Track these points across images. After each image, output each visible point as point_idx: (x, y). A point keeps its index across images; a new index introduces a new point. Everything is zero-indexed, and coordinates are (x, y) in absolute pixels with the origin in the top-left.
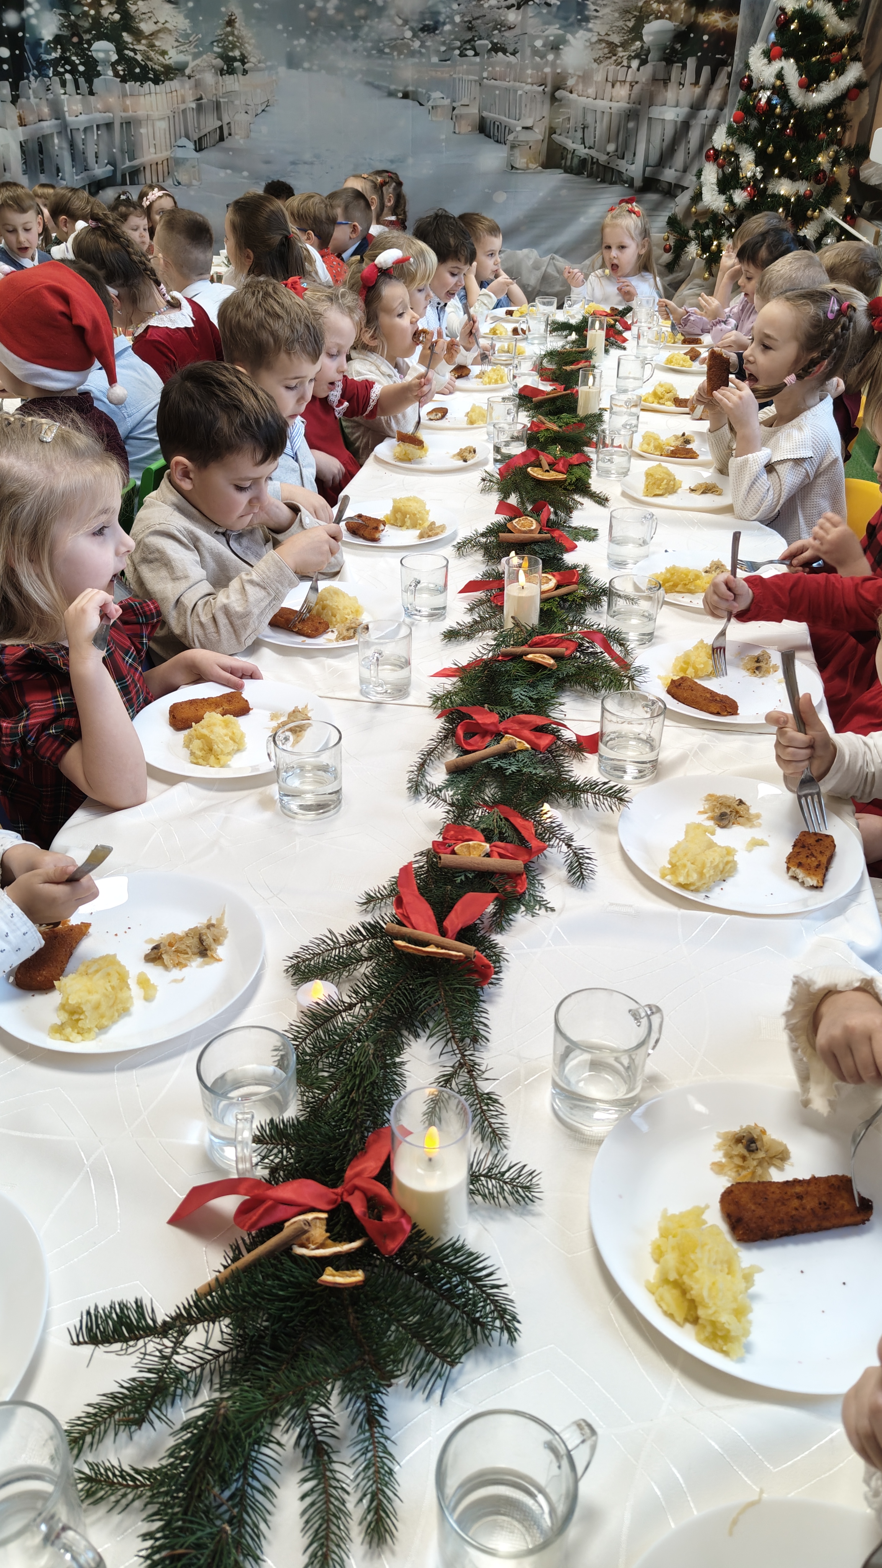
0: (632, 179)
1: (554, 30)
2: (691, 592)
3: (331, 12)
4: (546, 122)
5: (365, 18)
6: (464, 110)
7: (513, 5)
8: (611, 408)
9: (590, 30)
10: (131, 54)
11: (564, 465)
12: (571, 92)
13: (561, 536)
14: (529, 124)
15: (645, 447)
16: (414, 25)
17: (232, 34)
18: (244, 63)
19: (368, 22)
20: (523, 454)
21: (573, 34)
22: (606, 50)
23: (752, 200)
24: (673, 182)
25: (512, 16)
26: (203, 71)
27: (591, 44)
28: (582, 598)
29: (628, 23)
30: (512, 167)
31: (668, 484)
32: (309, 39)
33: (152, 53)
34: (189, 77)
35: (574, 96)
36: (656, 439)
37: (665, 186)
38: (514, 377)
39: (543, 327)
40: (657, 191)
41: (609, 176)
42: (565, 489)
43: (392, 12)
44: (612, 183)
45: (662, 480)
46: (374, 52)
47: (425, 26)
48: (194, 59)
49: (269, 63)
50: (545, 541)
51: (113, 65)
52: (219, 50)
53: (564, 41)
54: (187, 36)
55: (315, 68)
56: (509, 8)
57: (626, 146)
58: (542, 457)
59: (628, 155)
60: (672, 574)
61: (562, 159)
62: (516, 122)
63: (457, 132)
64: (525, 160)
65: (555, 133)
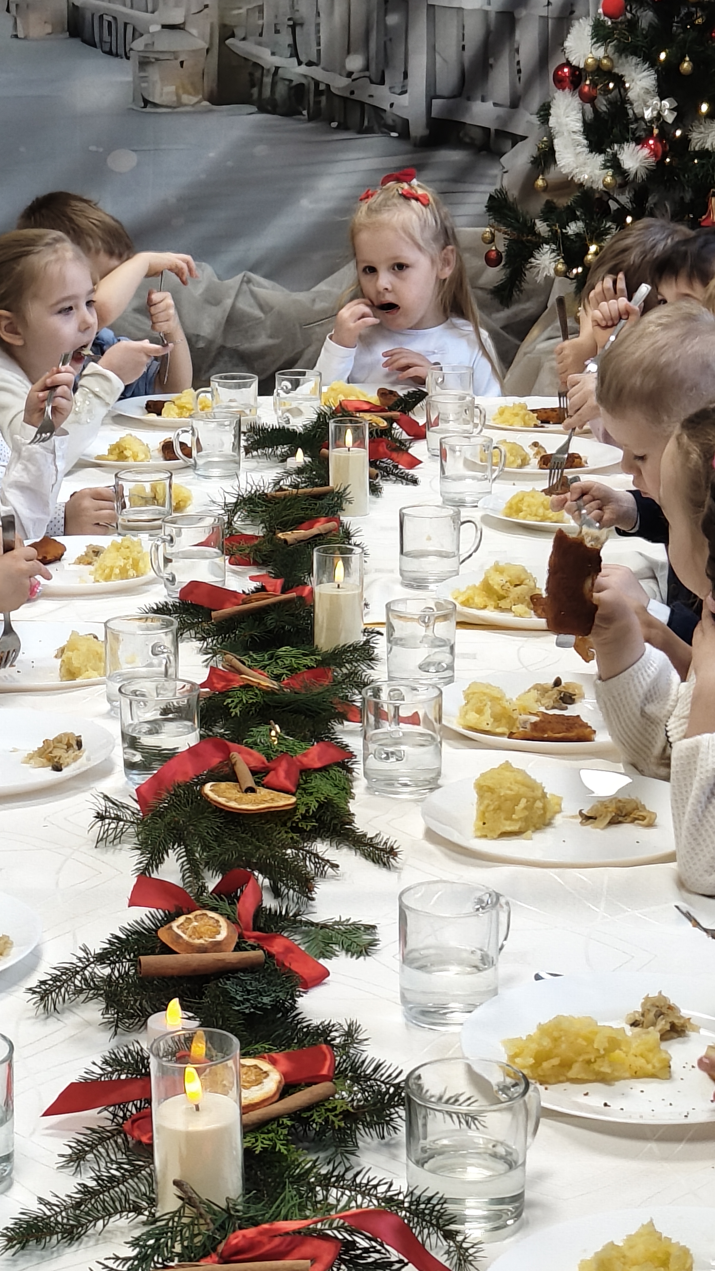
0: (406, 122)
2: (604, 1079)
4: (212, 16)
8: (391, 628)
11: (288, 775)
13: (290, 949)
14: (178, 19)
15: (473, 718)
20: (191, 750)
23: (660, 163)
24: (493, 127)
28: (346, 1115)
30: (146, 102)
31: (529, 808)
36: (495, 700)
37: (477, 135)
38: (167, 561)
39: (229, 438)
40: (459, 144)
41: (355, 116)
42: (295, 829)
44: (363, 130)
45: (516, 799)
50: (251, 968)
57: (386, 59)
58: (236, 756)
59: (393, 77)
60: (556, 1040)
61: (253, 86)
62: (148, 15)
63: (21, 35)
64: (172, 88)
65: (233, 35)
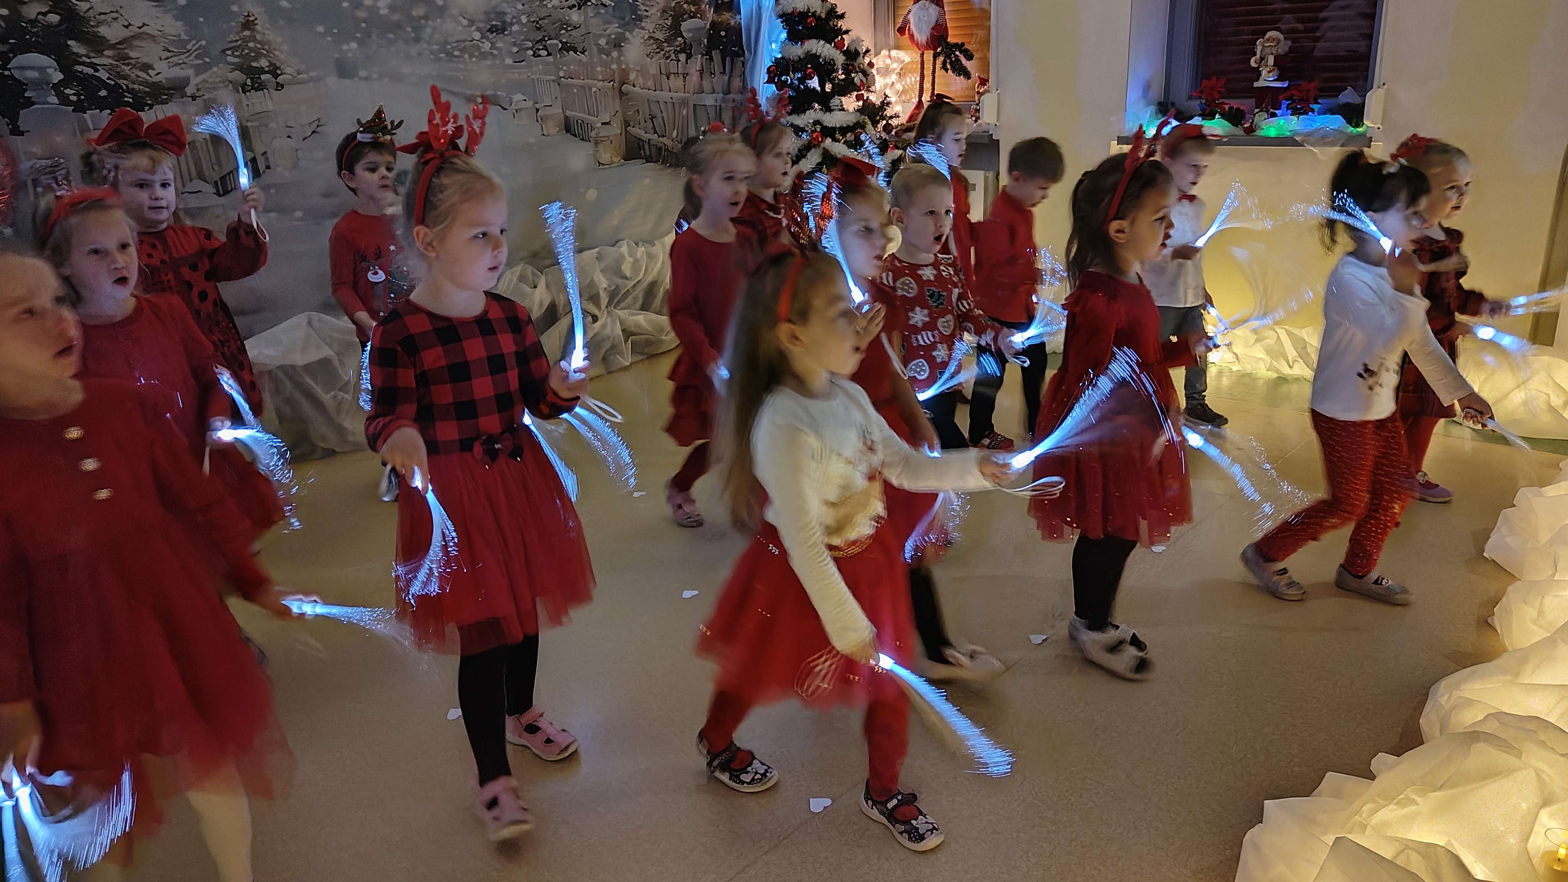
1: (613, 29)
3: (385, 12)
4: (620, 116)
5: (426, 18)
6: (549, 111)
7: (574, 6)
9: (643, 28)
10: (90, 71)
12: (634, 86)
14: (607, 120)
16: (482, 25)
17: (255, 40)
18: (276, 76)
19: (430, 23)
21: (631, 31)
22: (655, 46)
25: (575, 16)
26: (216, 89)
27: (645, 40)
29: (666, 21)
30: (599, 163)
32: (360, 42)
33: (126, 68)
34: (194, 98)
35: (637, 89)
41: (674, 160)
43: (455, 12)
46: (443, 55)
47: (493, 26)
48: (197, 75)
49: (311, 74)
51: (57, 88)
52: (237, 60)
53: (625, 39)
54: (182, 43)
55: (375, 76)
56: (571, 8)
61: (640, 149)
62: (595, 118)
63: (546, 134)
64: (608, 155)
65: (629, 126)
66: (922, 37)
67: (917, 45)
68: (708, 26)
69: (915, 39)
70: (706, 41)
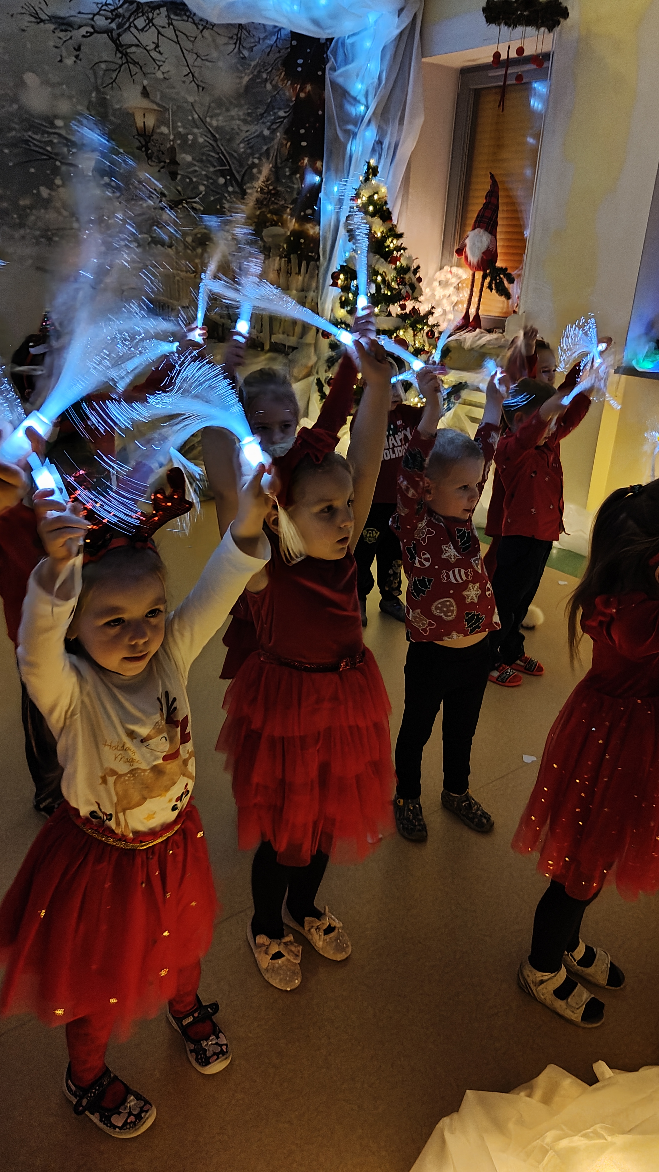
0: (263, 344)
1: (201, 229)
5: (31, 208)
14: (187, 304)
19: (34, 212)
37: (282, 348)
43: (58, 204)
46: (42, 240)
47: (91, 219)
53: (210, 239)
66: (473, 259)
67: (470, 265)
68: (289, 234)
69: (469, 260)
70: (285, 246)
